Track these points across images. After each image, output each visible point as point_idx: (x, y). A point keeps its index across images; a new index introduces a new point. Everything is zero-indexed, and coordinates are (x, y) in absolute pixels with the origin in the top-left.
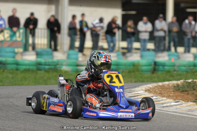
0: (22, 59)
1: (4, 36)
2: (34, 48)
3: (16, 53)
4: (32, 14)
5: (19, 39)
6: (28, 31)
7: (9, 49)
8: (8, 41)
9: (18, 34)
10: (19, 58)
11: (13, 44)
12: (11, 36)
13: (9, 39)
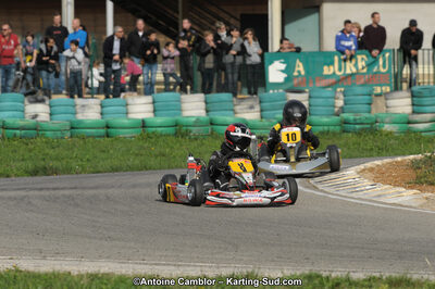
1: (356, 65)
4: (413, 23)
5: (383, 70)
7: (359, 90)
12: (369, 65)
13: (364, 71)
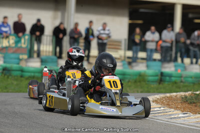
0: (26, 65)
1: (9, 42)
2: (39, 55)
3: (21, 60)
4: (39, 21)
5: (24, 46)
6: (34, 38)
7: (13, 56)
8: (12, 48)
9: (23, 41)
10: (23, 65)
11: (18, 50)
12: (16, 43)
13: (14, 45)
